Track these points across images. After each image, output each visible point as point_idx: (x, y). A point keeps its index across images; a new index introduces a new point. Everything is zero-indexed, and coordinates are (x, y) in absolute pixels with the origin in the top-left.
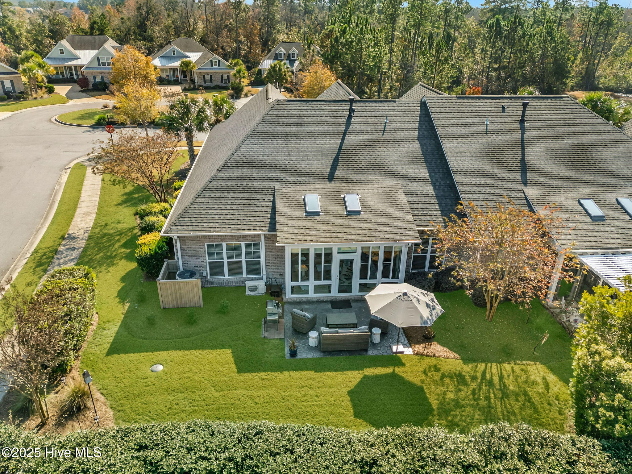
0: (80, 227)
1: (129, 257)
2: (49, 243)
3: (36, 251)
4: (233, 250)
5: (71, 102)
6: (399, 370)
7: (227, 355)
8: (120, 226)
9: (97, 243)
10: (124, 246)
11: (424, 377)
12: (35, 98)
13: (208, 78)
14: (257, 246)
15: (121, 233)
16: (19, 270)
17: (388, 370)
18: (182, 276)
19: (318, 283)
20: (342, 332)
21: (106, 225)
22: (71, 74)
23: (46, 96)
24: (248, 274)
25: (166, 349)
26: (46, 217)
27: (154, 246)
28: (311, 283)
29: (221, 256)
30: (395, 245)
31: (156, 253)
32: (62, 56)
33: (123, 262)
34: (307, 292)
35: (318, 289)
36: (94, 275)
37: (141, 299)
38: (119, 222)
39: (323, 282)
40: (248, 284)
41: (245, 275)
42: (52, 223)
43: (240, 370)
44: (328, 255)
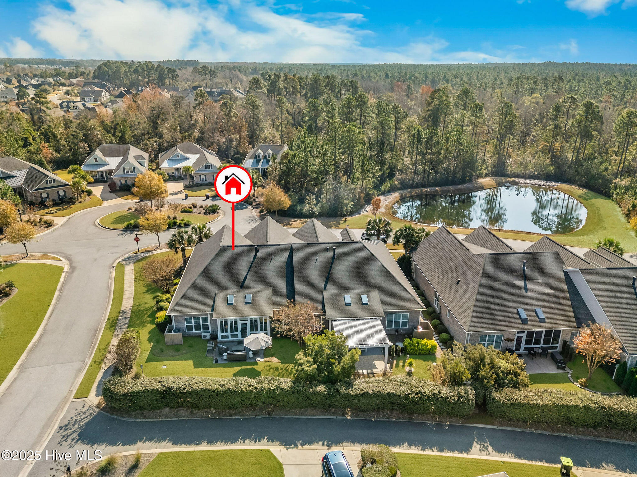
0: (127, 306)
1: (152, 322)
2: (114, 315)
3: (109, 319)
4: (197, 319)
5: (106, 204)
6: (255, 367)
7: (191, 362)
8: (147, 306)
9: (136, 315)
10: (149, 316)
11: (263, 368)
12: (80, 202)
13: (203, 177)
14: (207, 318)
15: (147, 310)
16: (103, 329)
17: (251, 367)
18: (174, 332)
19: (232, 334)
20: (235, 353)
21: (140, 305)
22: (102, 175)
23: (87, 198)
24: (203, 330)
25: (167, 360)
26: (109, 301)
27: (163, 319)
28: (229, 334)
29: (191, 323)
30: (264, 317)
31: (164, 321)
32: (96, 163)
33: (149, 325)
34: (228, 338)
35: (232, 336)
36: (140, 331)
37: (158, 342)
38: (146, 304)
39: (234, 333)
40: (203, 334)
41: (202, 330)
42: (113, 304)
43: (195, 367)
44: (236, 322)
